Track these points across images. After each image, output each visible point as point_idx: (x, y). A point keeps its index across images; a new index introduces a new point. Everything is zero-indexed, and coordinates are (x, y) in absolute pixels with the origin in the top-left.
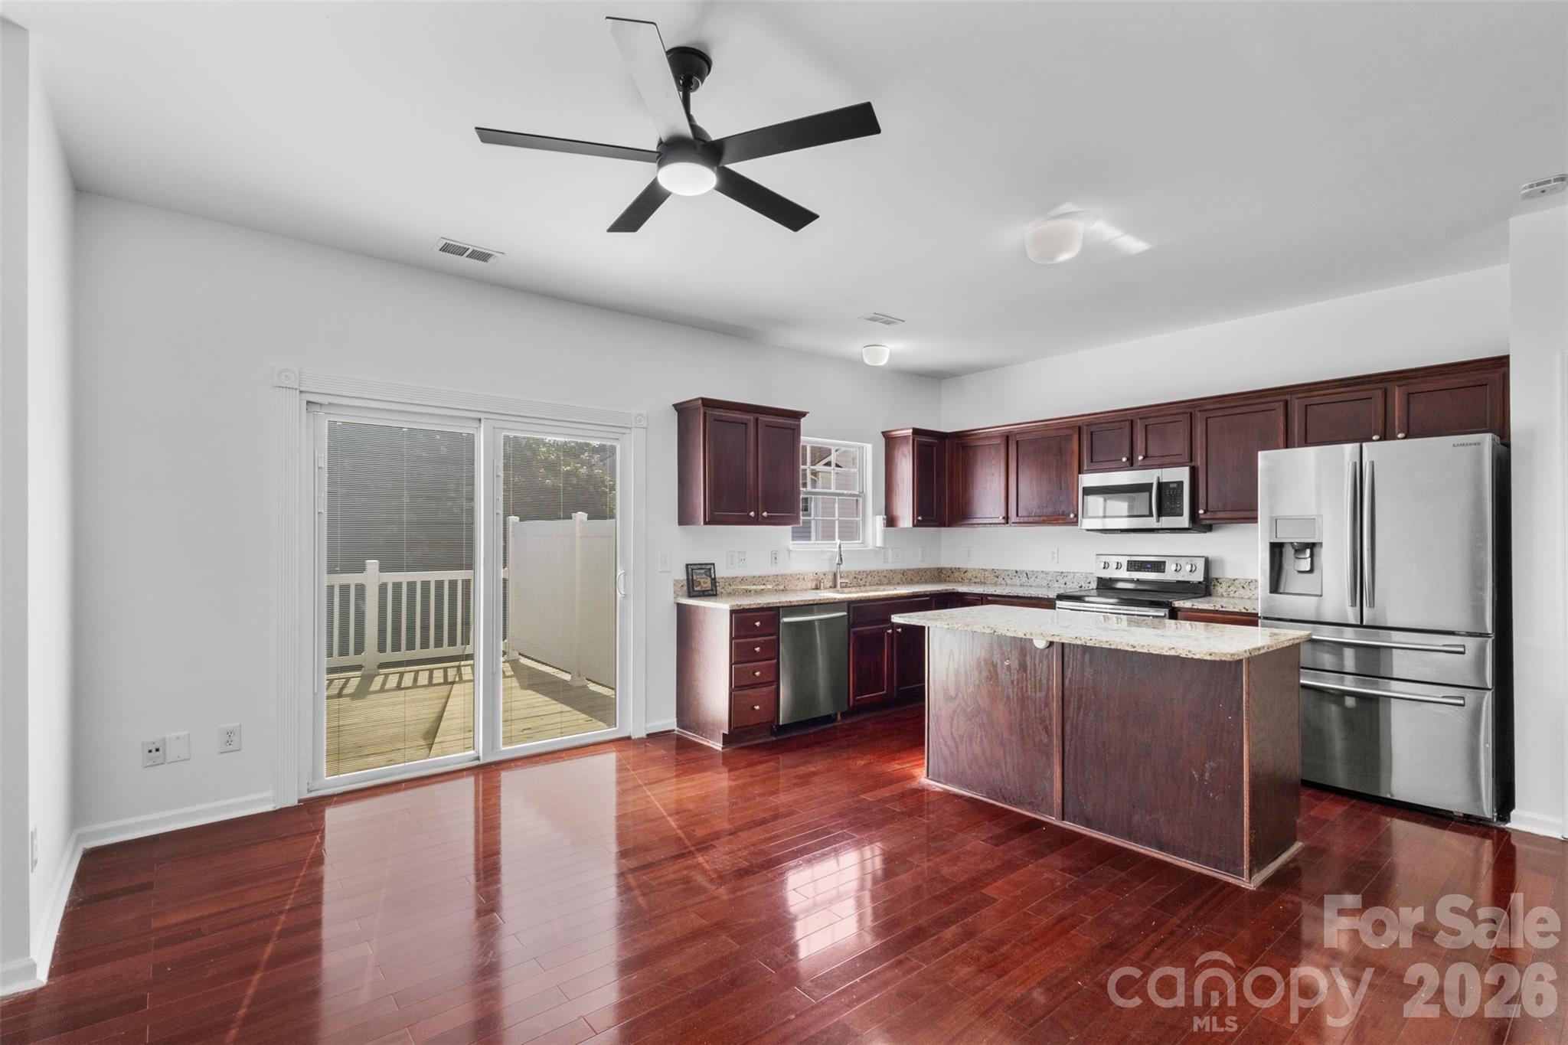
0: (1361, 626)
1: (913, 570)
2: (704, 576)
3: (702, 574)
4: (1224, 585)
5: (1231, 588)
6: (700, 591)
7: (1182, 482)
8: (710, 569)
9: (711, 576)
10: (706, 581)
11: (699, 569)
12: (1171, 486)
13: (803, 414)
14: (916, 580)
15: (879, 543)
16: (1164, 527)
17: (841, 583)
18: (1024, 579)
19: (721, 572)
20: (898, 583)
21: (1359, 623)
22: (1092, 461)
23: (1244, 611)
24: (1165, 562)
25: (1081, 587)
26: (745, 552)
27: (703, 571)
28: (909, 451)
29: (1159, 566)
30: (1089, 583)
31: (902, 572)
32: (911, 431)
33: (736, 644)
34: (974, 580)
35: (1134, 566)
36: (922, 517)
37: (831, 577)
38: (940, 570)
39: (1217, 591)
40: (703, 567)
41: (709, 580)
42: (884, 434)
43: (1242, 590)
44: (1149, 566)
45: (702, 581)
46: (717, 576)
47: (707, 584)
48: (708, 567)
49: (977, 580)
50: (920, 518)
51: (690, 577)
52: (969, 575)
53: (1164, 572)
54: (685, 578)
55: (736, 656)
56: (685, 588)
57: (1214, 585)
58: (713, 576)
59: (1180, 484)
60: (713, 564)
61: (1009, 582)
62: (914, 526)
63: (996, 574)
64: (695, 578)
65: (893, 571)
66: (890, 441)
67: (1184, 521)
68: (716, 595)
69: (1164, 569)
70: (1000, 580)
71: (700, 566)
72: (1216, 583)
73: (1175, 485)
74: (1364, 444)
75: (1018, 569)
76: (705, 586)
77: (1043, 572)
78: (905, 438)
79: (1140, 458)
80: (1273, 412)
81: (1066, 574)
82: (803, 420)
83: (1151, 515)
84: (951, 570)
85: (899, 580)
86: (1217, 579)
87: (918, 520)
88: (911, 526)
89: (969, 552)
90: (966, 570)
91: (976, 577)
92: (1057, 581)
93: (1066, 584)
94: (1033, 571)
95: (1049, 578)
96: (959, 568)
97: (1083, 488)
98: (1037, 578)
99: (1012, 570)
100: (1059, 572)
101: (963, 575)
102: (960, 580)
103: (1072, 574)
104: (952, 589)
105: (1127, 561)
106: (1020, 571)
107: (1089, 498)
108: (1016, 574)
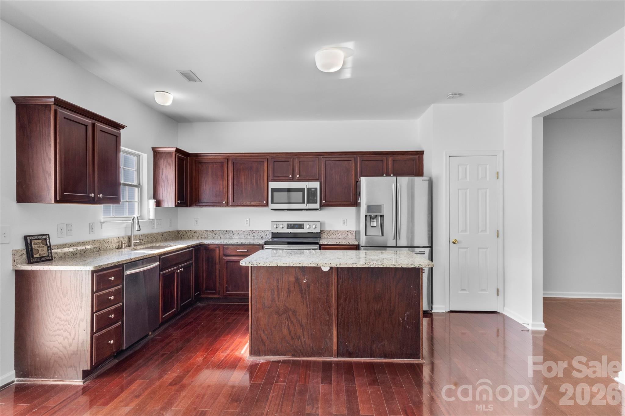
0: (396, 247)
2: (41, 245)
3: (39, 243)
4: (326, 233)
5: (328, 234)
6: (38, 258)
7: (317, 188)
8: (46, 239)
9: (47, 245)
10: (43, 248)
11: (36, 239)
12: (312, 190)
13: (123, 127)
15: (152, 216)
16: (309, 208)
17: (134, 243)
18: (231, 235)
19: (54, 241)
20: (160, 241)
21: (395, 246)
22: (274, 176)
23: (348, 244)
24: (304, 224)
25: (262, 237)
26: (71, 225)
27: (40, 241)
28: (172, 161)
29: (301, 226)
30: (266, 235)
31: (162, 234)
32: (175, 149)
33: (98, 297)
34: (200, 236)
35: (290, 226)
38: (178, 232)
39: (323, 236)
40: (40, 237)
41: (45, 248)
42: (153, 149)
43: (332, 235)
44: (297, 226)
45: (40, 249)
46: (51, 244)
47: (43, 251)
48: (44, 237)
49: (202, 237)
50: (179, 202)
51: (29, 247)
52: (197, 234)
53: (304, 229)
54: (24, 248)
55: (97, 306)
56: (25, 256)
57: (322, 234)
58: (49, 245)
59: (316, 189)
60: (48, 235)
61: (222, 236)
62: (176, 206)
63: (214, 233)
64: (33, 247)
65: (158, 234)
66: (157, 154)
67: (317, 206)
68: (52, 260)
69: (304, 227)
70: (217, 236)
71: (38, 237)
72: (323, 233)
73: (314, 190)
74: (397, 177)
75: (227, 230)
76: (42, 253)
77: (242, 230)
78: (170, 153)
79: (298, 176)
80: (350, 161)
81: (254, 231)
82: (122, 131)
83: (304, 202)
84: (185, 231)
86: (323, 231)
87: (178, 203)
88: (174, 206)
89: (197, 221)
90: (195, 231)
91: (202, 235)
92: (250, 235)
93: (254, 236)
94: (236, 230)
95: (245, 234)
96: (191, 230)
97: (271, 189)
98: (238, 234)
99: (224, 230)
100: (250, 230)
101: (193, 234)
102: (192, 237)
103: (257, 231)
104: (202, 242)
105: (287, 224)
106: (229, 230)
107: (275, 194)
108: (226, 232)
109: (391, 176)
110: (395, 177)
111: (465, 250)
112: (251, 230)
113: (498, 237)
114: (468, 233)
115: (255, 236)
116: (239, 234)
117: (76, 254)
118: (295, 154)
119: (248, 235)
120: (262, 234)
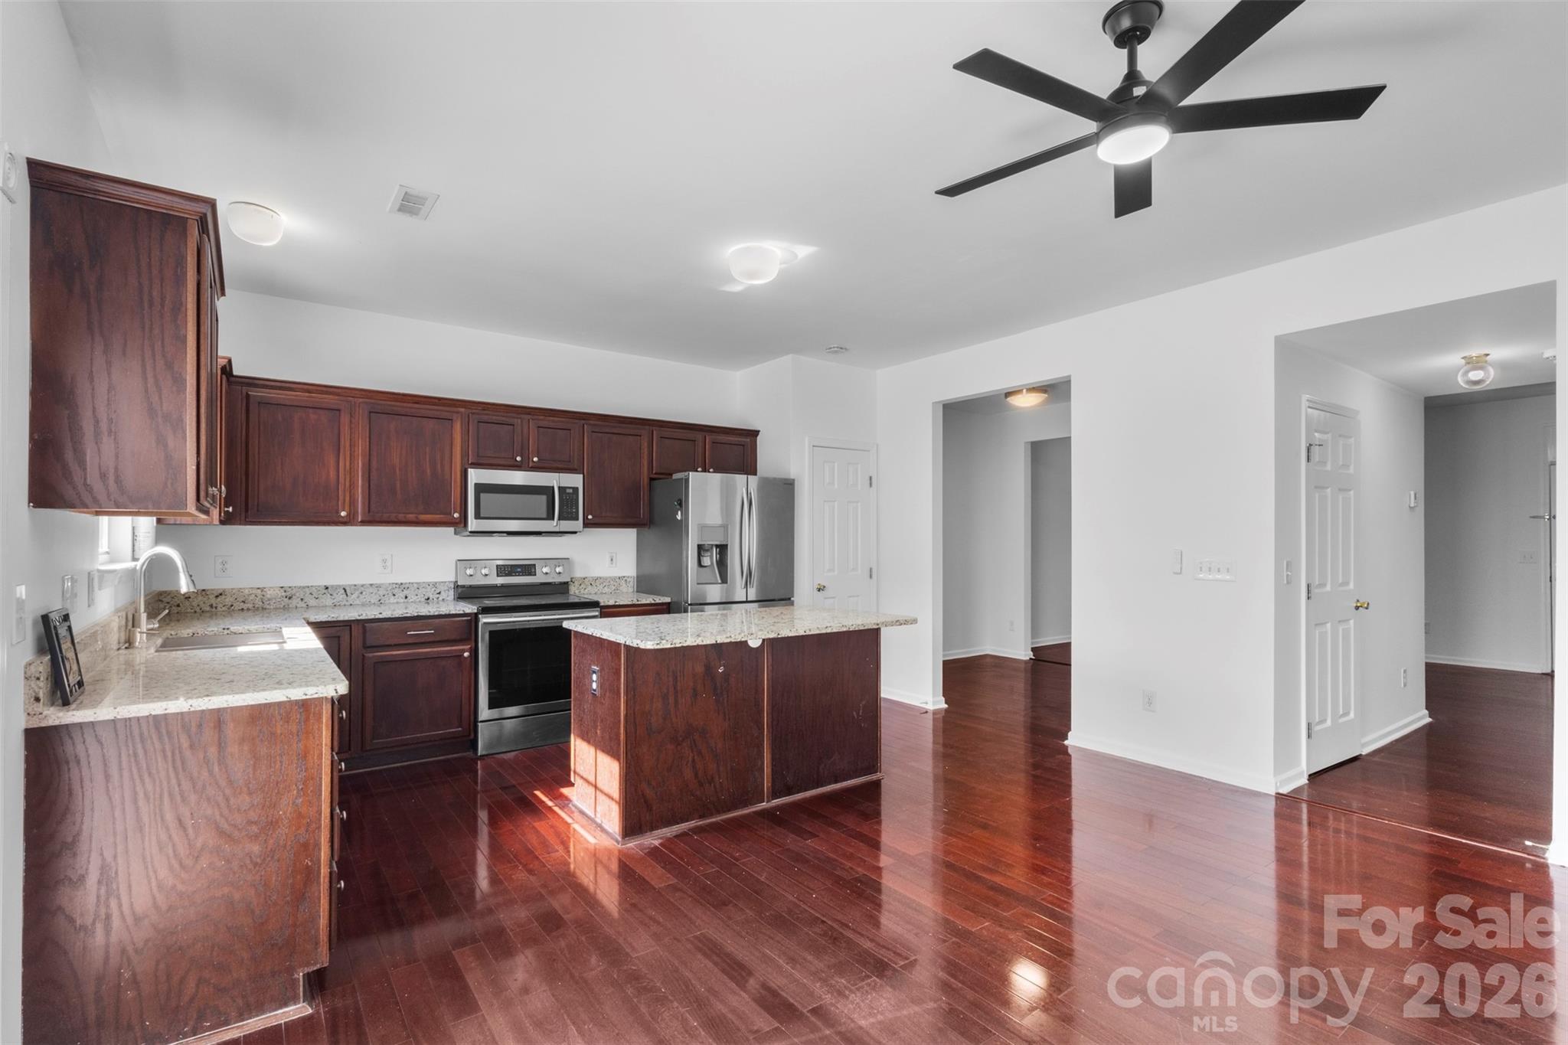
0: (747, 602)
6: (74, 684)
7: (577, 488)
12: (568, 491)
16: (561, 530)
18: (340, 597)
21: (745, 600)
22: (478, 456)
24: (535, 565)
25: (428, 599)
29: (528, 569)
30: (439, 593)
34: (238, 606)
35: (503, 571)
43: (590, 587)
44: (519, 570)
49: (245, 606)
52: (228, 600)
53: (535, 575)
59: (576, 490)
61: (312, 602)
63: (288, 594)
67: (577, 525)
69: (535, 572)
72: (572, 582)
73: (571, 491)
75: (327, 584)
77: (371, 585)
79: (536, 459)
80: (639, 437)
81: (407, 585)
83: (550, 517)
90: (220, 592)
91: (244, 602)
92: (394, 595)
93: (406, 597)
94: (355, 585)
95: (381, 592)
96: (204, 590)
97: (476, 484)
98: (362, 593)
99: (319, 586)
100: (396, 584)
101: (213, 601)
102: (208, 609)
103: (415, 585)
105: (497, 566)
106: (332, 586)
107: (483, 496)
108: (326, 591)
109: (709, 472)
110: (746, 476)
111: (832, 600)
112: (399, 582)
113: (871, 577)
114: (836, 573)
115: (409, 598)
116: (364, 593)
118: (528, 410)
119: (391, 594)
120: (427, 592)
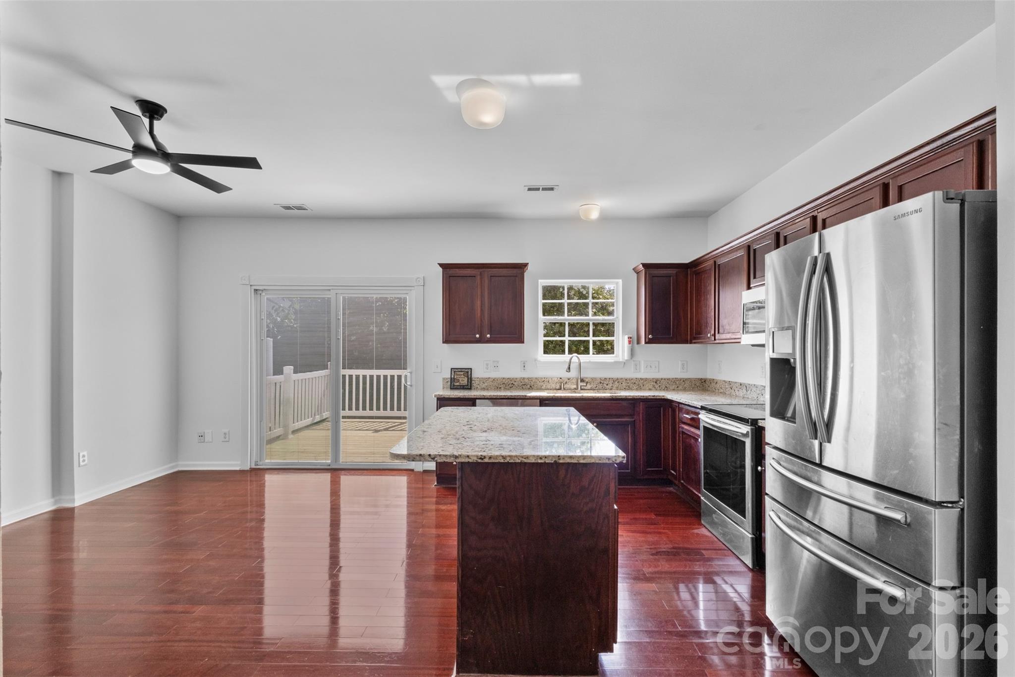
1: (668, 379)
2: (463, 376)
3: (461, 375)
6: (458, 386)
8: (468, 372)
9: (468, 377)
10: (463, 379)
11: (459, 372)
14: (671, 388)
19: (477, 374)
26: (498, 362)
27: (462, 373)
28: (643, 281)
31: (654, 380)
32: (642, 265)
36: (653, 335)
37: (574, 381)
38: (705, 380)
40: (463, 370)
41: (466, 379)
45: (460, 379)
46: (472, 377)
47: (464, 381)
48: (466, 370)
49: (722, 391)
50: (650, 336)
51: (452, 377)
54: (450, 377)
56: (449, 383)
58: (470, 377)
60: (471, 369)
62: (646, 343)
63: (731, 386)
64: (455, 377)
68: (471, 389)
71: (461, 370)
75: (741, 382)
76: (463, 382)
78: (641, 271)
84: (710, 381)
85: (651, 387)
87: (649, 339)
88: (644, 343)
95: (758, 392)
96: (714, 380)
98: (751, 390)
104: (663, 396)
106: (743, 384)
108: (741, 386)
117: (500, 388)
